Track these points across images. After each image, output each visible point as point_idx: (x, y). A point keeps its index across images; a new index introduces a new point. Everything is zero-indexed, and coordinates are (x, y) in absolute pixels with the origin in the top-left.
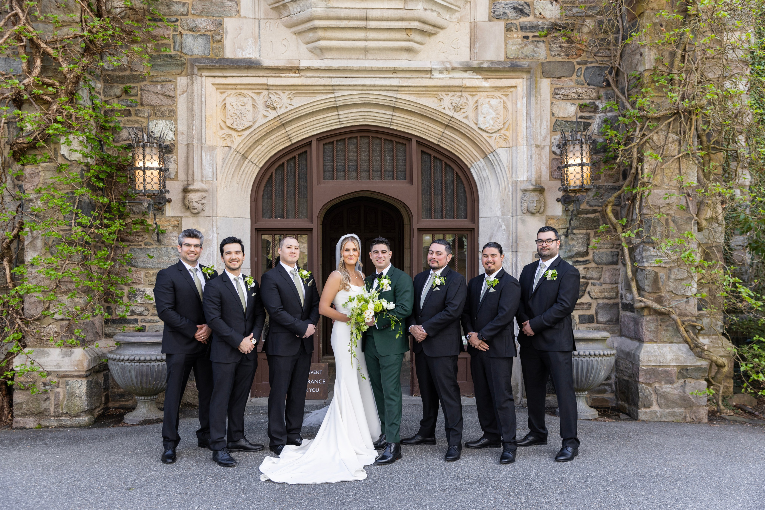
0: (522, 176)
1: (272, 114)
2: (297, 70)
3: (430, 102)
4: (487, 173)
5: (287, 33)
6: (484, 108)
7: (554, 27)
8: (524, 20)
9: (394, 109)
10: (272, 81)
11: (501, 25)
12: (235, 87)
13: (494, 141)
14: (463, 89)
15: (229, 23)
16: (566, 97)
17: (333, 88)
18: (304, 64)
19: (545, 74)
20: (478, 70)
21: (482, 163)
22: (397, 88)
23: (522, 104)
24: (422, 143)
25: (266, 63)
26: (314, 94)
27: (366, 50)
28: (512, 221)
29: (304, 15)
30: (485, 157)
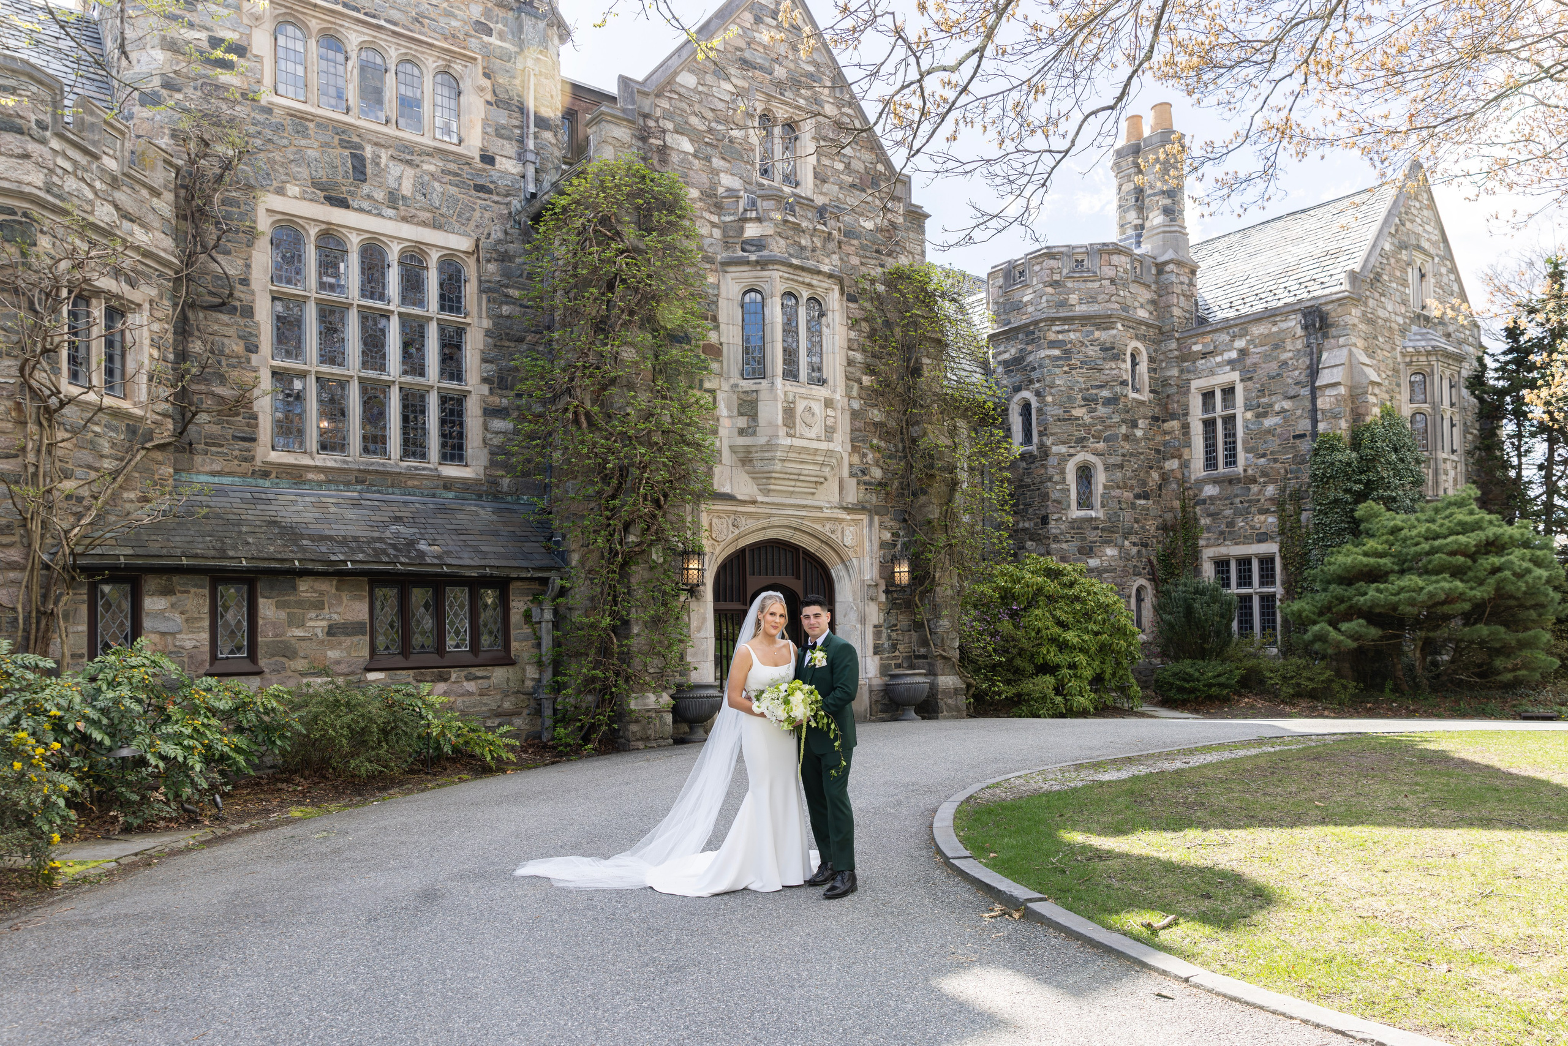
0: (867, 577)
1: (737, 532)
2: (754, 502)
3: (818, 527)
4: (843, 573)
5: (746, 477)
6: (847, 533)
7: (880, 484)
8: (867, 478)
9: (795, 529)
10: (740, 509)
11: (854, 480)
12: (718, 511)
13: (851, 554)
14: (836, 520)
15: (717, 470)
16: (886, 528)
17: (770, 516)
18: (760, 499)
19: (877, 513)
20: (845, 509)
21: (840, 567)
22: (803, 517)
23: (866, 531)
24: (806, 553)
25: (739, 497)
26: (758, 519)
27: (792, 492)
28: (861, 605)
29: (766, 469)
30: (843, 561)
